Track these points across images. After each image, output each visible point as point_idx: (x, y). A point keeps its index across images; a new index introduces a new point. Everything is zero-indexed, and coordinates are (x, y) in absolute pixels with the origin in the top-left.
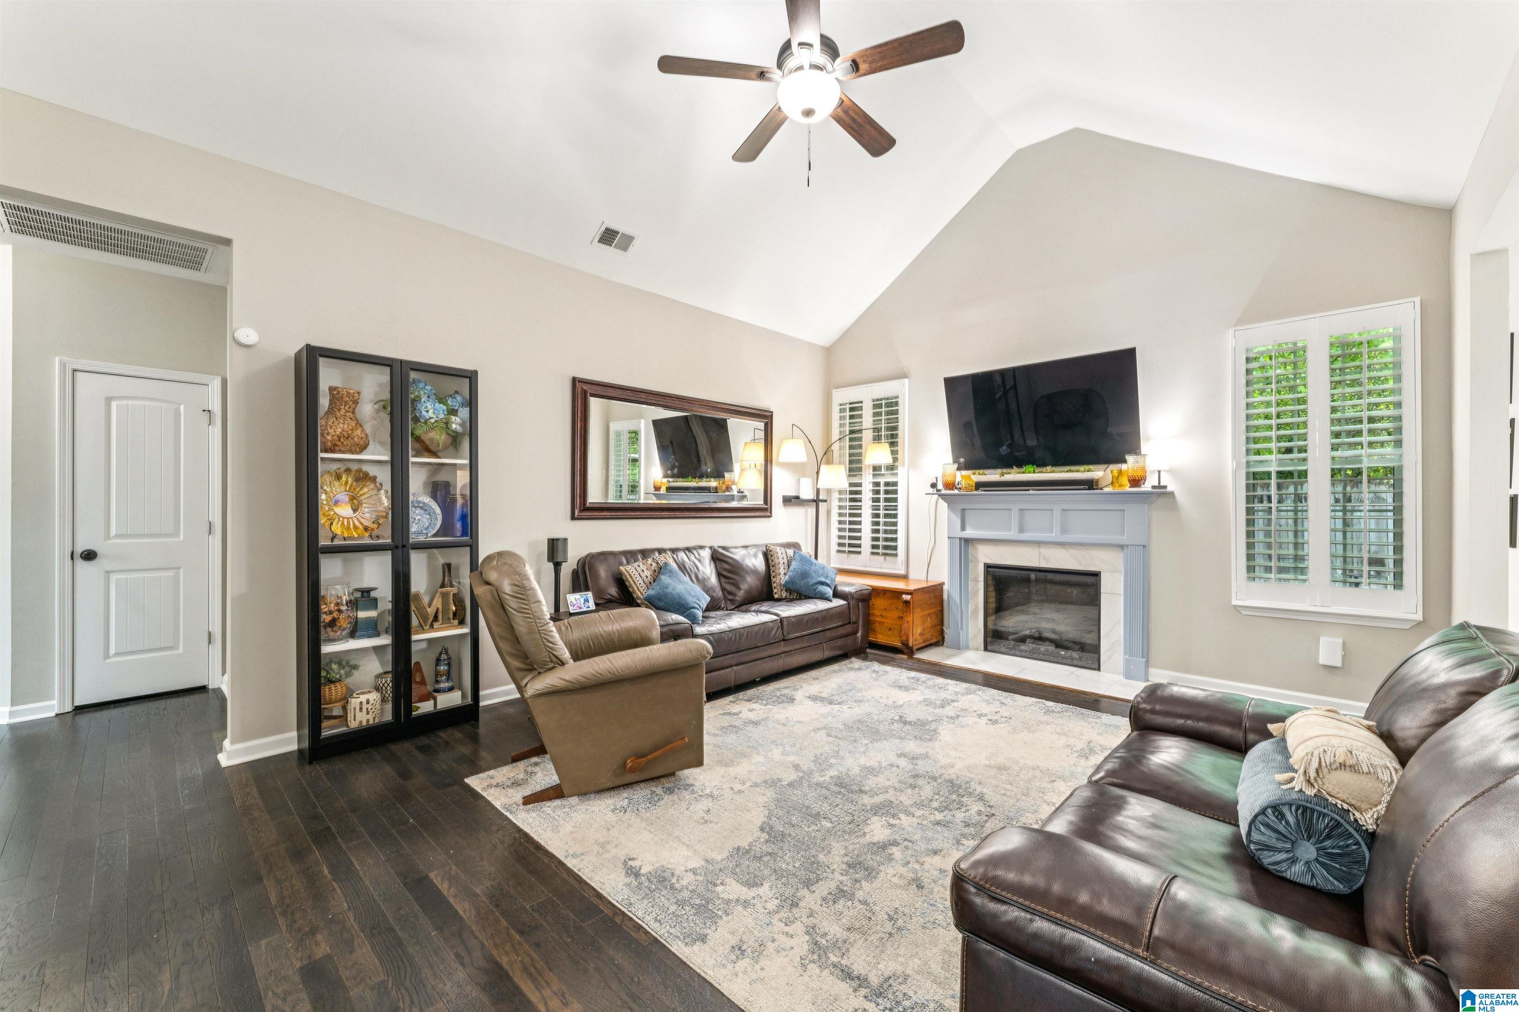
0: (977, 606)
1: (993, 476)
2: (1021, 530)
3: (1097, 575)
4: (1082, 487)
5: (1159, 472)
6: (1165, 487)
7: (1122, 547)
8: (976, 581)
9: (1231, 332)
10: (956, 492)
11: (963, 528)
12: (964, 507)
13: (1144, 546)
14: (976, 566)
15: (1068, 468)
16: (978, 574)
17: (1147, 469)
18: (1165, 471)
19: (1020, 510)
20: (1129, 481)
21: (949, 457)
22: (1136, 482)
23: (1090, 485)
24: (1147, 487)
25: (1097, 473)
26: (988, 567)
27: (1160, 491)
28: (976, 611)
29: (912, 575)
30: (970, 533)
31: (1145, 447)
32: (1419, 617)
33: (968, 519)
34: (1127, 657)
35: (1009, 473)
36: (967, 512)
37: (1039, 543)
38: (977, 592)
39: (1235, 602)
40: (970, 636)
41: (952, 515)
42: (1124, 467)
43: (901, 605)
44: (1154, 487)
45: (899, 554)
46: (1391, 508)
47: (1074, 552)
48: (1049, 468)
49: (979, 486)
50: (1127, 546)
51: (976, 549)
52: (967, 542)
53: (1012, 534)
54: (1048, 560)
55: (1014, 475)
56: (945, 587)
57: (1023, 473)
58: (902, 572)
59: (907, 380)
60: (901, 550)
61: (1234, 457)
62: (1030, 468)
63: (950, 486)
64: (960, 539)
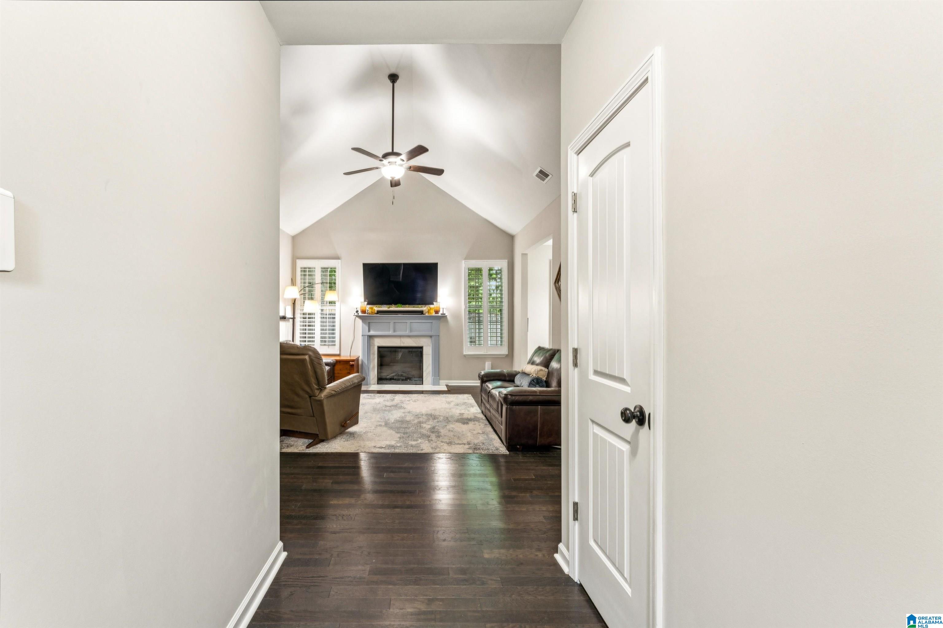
0: (374, 365)
1: (385, 308)
2: (394, 331)
3: (421, 348)
4: (420, 314)
5: (443, 308)
6: (445, 314)
7: (431, 337)
8: (374, 354)
9: (463, 261)
10: (366, 315)
11: (369, 331)
12: (369, 322)
13: (439, 336)
14: (374, 348)
15: (413, 306)
16: (374, 351)
17: (440, 307)
18: (445, 308)
19: (394, 322)
20: (434, 311)
21: (362, 299)
22: (437, 312)
23: (421, 312)
24: (440, 314)
25: (424, 308)
26: (379, 348)
27: (444, 317)
28: (374, 367)
29: (342, 354)
30: (372, 333)
31: (439, 299)
32: (507, 353)
33: (371, 327)
34: (433, 377)
35: (391, 307)
36: (371, 324)
37: (400, 336)
38: (374, 359)
39: (465, 353)
40: (371, 379)
41: (364, 325)
42: (432, 306)
43: (348, 367)
44: (441, 314)
45: (336, 344)
46: (500, 321)
47: (414, 339)
48: (407, 306)
49: (379, 312)
50: (433, 336)
51: (374, 340)
52: (370, 337)
53: (391, 333)
54: (404, 343)
55: (393, 308)
56: (360, 358)
57: (397, 307)
58: (338, 353)
59: (340, 260)
60: (337, 343)
61: (465, 304)
62: (400, 305)
63: (364, 312)
64: (368, 336)
